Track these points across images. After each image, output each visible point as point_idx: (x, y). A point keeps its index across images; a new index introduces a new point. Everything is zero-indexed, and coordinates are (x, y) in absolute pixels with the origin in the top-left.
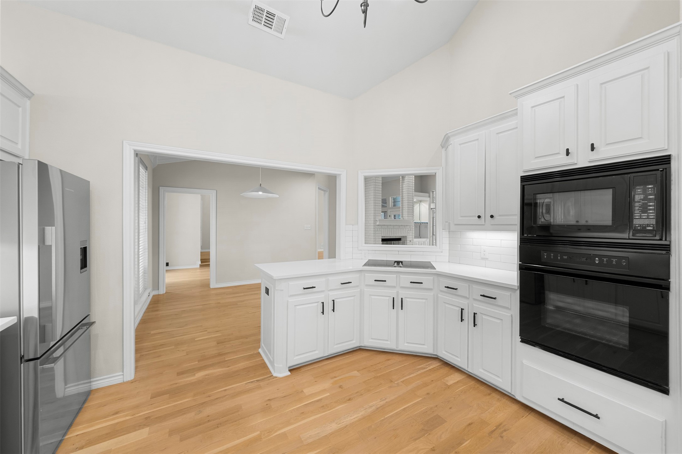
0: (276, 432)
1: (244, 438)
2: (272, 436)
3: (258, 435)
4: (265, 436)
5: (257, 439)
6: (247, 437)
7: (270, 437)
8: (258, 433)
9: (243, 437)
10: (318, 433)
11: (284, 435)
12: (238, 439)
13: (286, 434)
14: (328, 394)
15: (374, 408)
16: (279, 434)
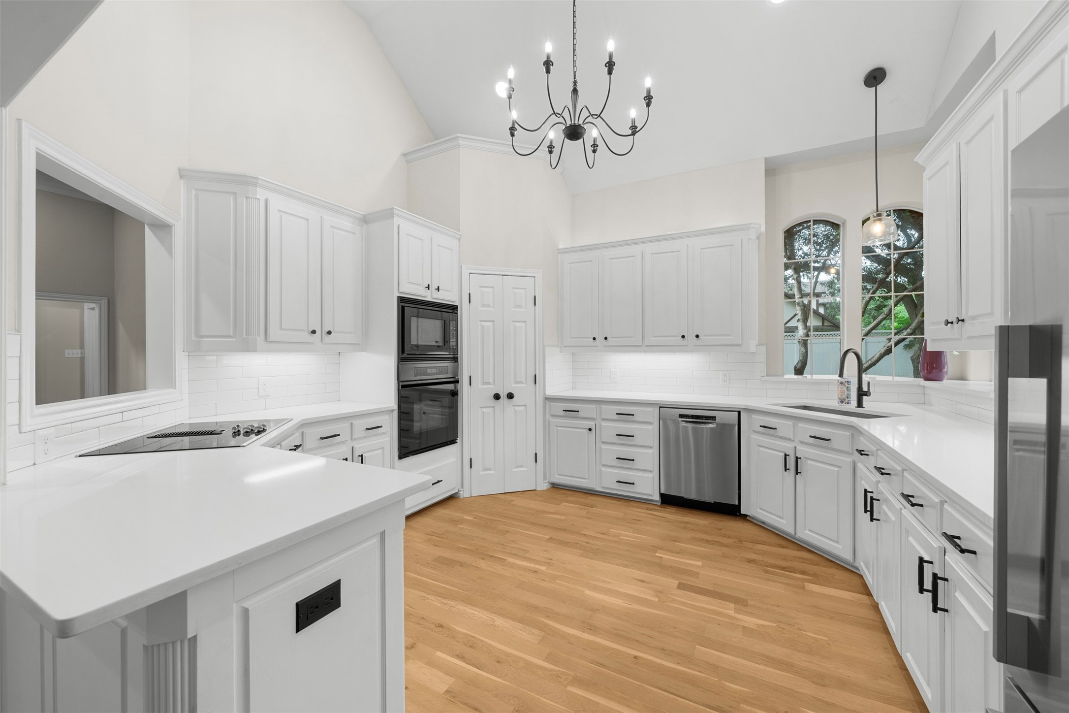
0: (552, 670)
1: (591, 698)
2: (561, 669)
3: (573, 686)
4: (567, 677)
5: (578, 681)
6: (585, 696)
7: (563, 670)
8: (569, 688)
9: (591, 700)
10: (521, 630)
11: (549, 658)
12: (598, 703)
13: (546, 657)
14: (439, 654)
15: (445, 601)
16: (552, 664)
